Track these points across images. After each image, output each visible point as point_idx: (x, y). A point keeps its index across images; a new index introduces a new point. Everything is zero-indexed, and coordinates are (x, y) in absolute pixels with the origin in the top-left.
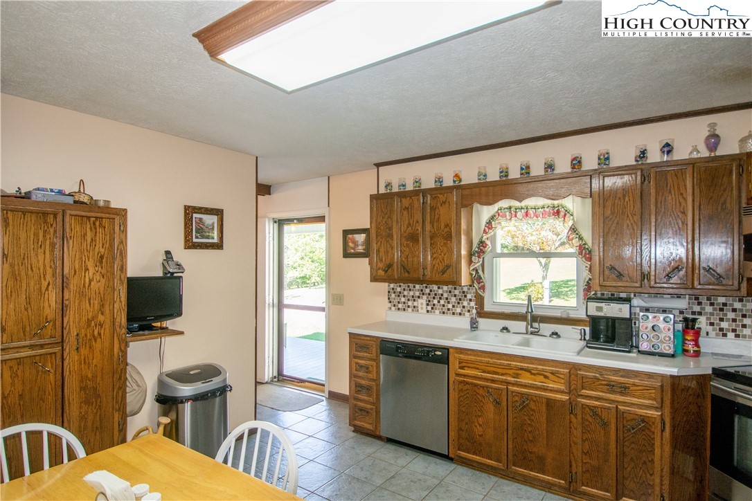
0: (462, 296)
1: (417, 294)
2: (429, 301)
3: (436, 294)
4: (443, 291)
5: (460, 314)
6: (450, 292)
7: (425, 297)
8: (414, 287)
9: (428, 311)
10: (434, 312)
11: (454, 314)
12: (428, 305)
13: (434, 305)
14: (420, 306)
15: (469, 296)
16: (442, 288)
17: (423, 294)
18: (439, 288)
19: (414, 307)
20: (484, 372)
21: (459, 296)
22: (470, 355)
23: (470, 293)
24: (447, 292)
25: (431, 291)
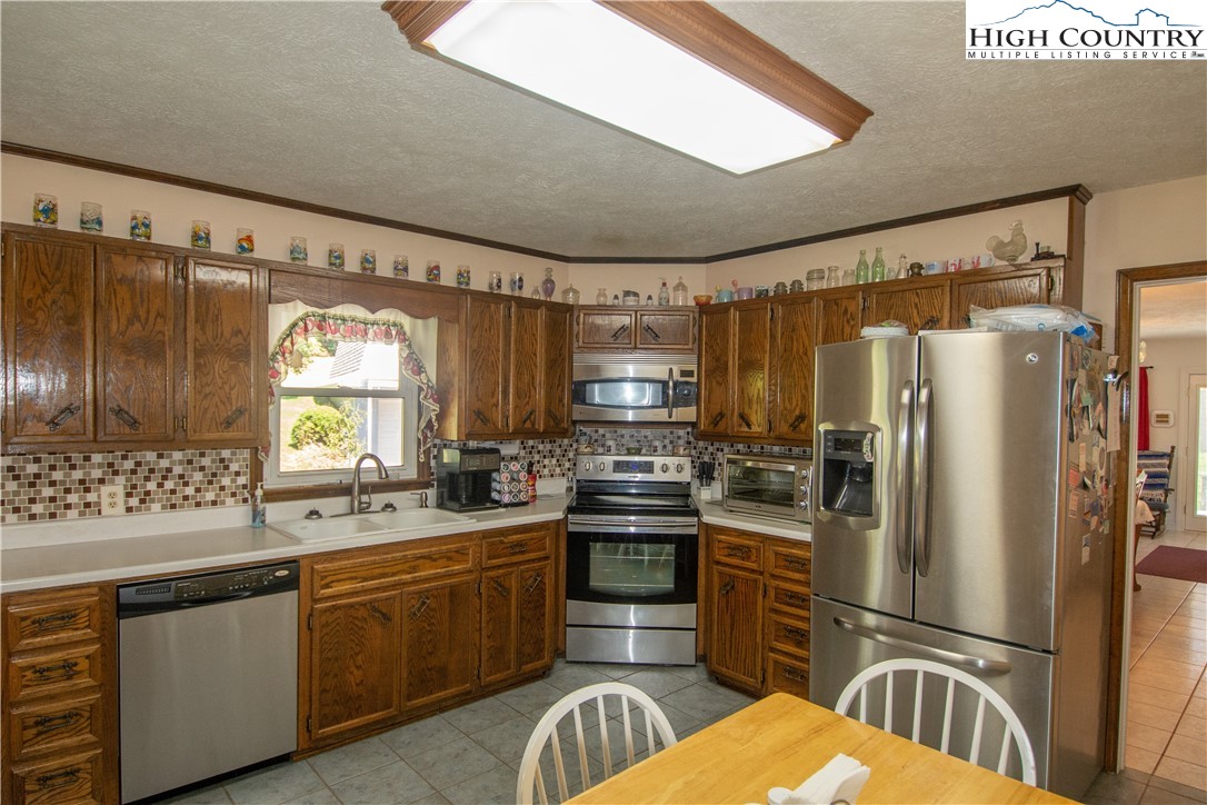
0: (218, 468)
1: (97, 474)
2: (134, 487)
3: (152, 471)
4: (173, 463)
5: (214, 503)
6: (190, 462)
7: (121, 480)
8: (87, 459)
9: (129, 510)
10: (149, 509)
11: (198, 504)
12: (129, 495)
13: (148, 493)
14: (105, 501)
15: (234, 467)
16: (170, 456)
17: (116, 473)
18: (160, 456)
19: (87, 505)
20: (365, 580)
21: (210, 468)
22: (341, 559)
23: (237, 460)
24: (181, 463)
25: (138, 464)
